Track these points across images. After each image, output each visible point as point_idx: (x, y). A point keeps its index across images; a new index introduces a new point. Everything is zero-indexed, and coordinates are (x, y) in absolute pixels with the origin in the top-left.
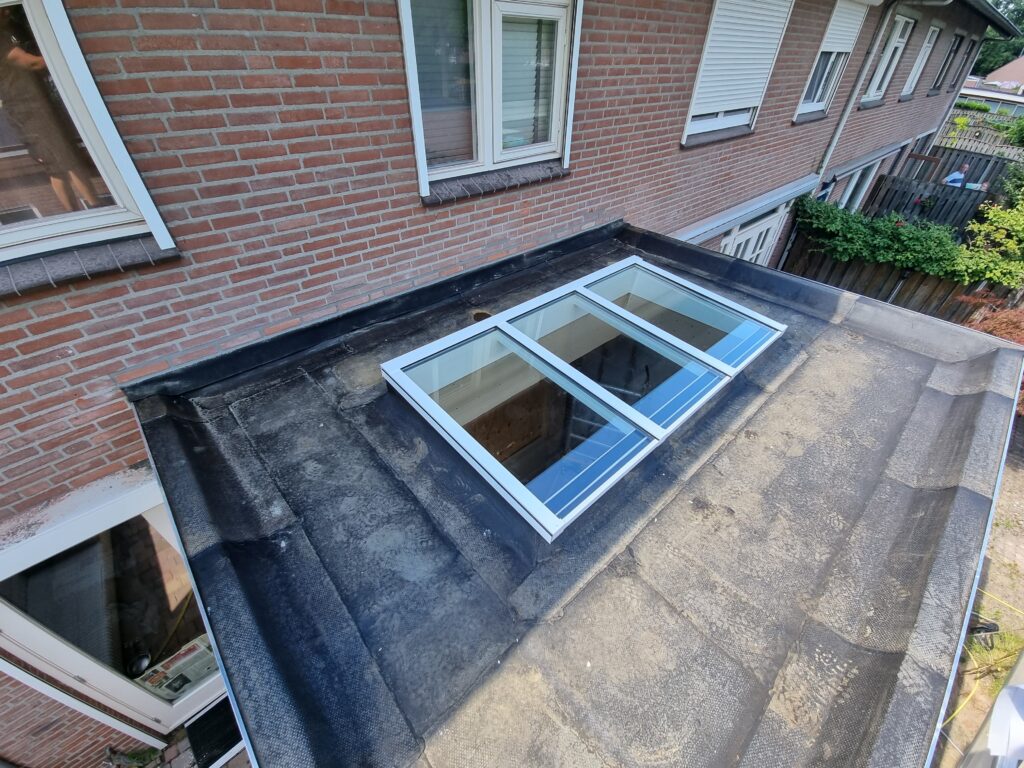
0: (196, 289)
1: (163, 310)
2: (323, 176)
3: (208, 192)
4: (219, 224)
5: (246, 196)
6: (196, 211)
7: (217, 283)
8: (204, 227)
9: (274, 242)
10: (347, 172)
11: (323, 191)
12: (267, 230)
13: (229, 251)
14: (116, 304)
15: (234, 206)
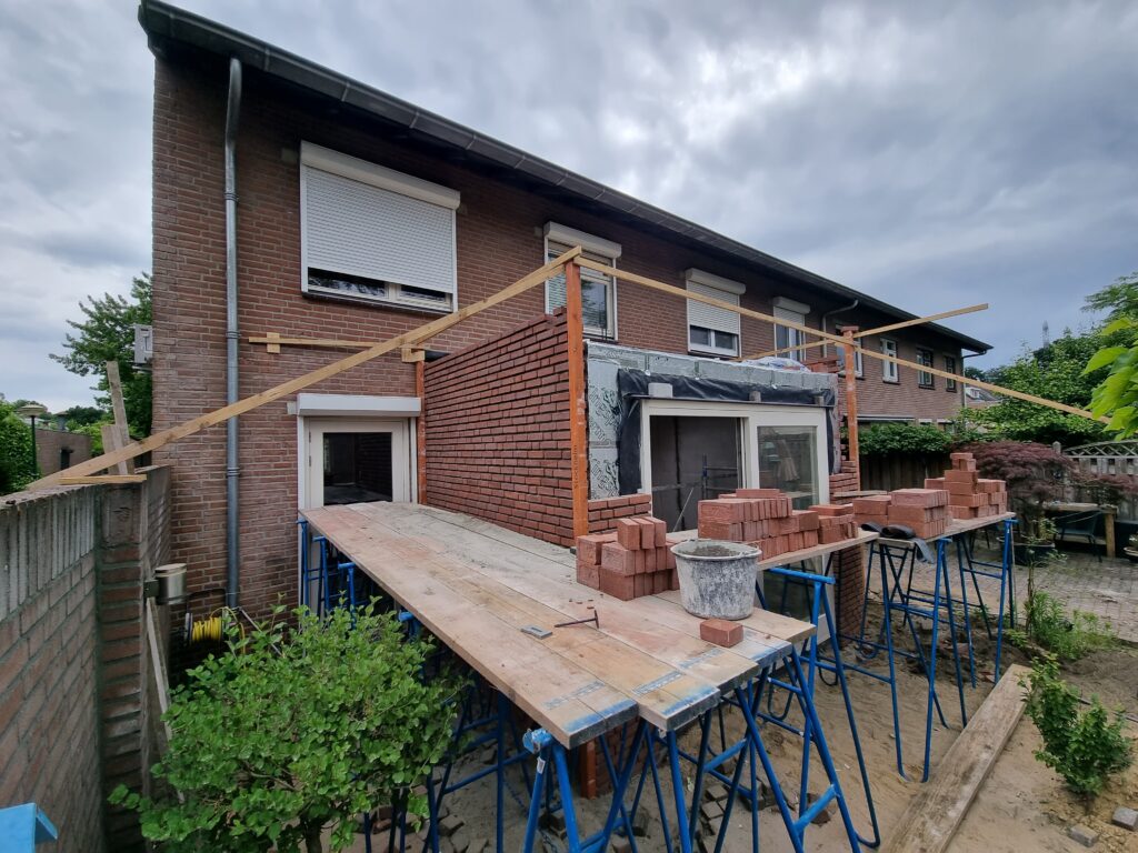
0: (457, 334)
2: (510, 310)
7: (464, 334)
9: (488, 327)
10: (518, 312)
12: (486, 322)
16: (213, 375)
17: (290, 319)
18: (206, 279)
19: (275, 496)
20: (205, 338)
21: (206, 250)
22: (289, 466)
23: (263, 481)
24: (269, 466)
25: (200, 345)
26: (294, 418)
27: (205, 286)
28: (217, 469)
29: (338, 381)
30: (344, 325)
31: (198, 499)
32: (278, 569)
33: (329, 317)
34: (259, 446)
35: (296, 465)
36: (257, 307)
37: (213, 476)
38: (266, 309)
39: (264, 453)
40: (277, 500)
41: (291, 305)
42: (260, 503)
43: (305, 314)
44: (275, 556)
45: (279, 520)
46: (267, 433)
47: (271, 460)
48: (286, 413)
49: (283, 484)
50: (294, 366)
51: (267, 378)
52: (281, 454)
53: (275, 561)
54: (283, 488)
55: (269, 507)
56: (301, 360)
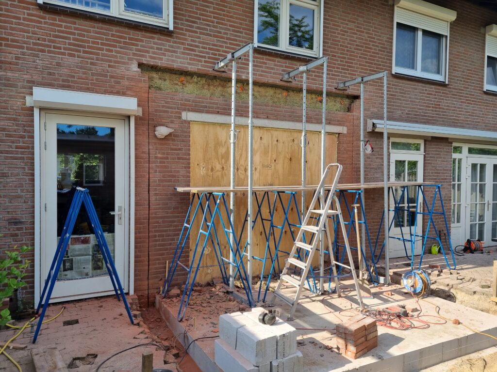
0: (172, 47)
1: (161, 49)
2: (221, 28)
3: (187, 20)
4: (186, 30)
5: (196, 25)
6: (182, 24)
7: (178, 47)
8: (182, 29)
9: (200, 42)
10: (229, 30)
11: (220, 33)
12: (199, 38)
13: (186, 40)
14: (151, 41)
15: (192, 27)
17: (28, 26)
19: (16, 171)
22: (28, 148)
23: (6, 158)
24: (11, 147)
26: (31, 109)
29: (68, 81)
30: (74, 34)
32: (18, 229)
33: (61, 26)
34: (4, 130)
35: (33, 148)
39: (7, 136)
40: (18, 174)
41: (29, 14)
42: (4, 175)
43: (40, 22)
44: (16, 219)
45: (19, 191)
46: (9, 119)
47: (13, 142)
48: (25, 104)
49: (23, 162)
50: (31, 65)
51: (9, 74)
52: (21, 137)
53: (16, 223)
54: (22, 165)
55: (11, 180)
56: (38, 61)
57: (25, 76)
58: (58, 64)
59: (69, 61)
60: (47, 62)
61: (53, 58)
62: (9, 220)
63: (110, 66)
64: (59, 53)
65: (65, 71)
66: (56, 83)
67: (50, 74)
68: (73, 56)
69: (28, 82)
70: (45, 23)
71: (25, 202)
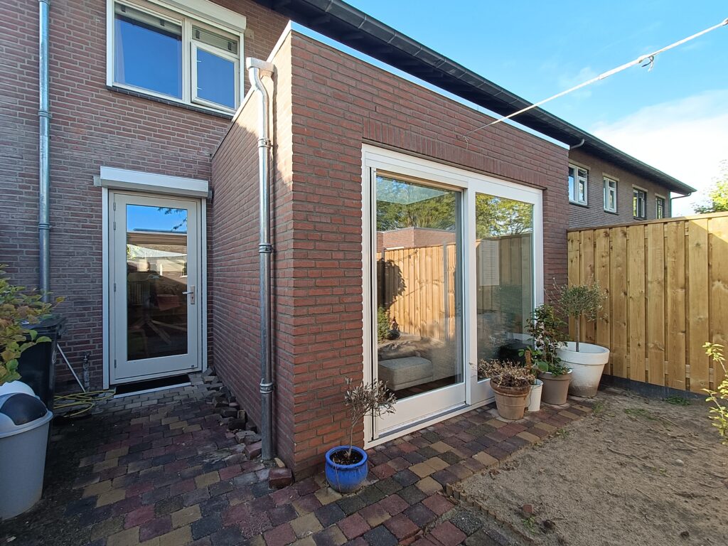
16: (27, 146)
17: (96, 107)
18: (22, 67)
19: (82, 251)
20: (21, 115)
21: (22, 42)
22: (96, 227)
23: (72, 237)
24: (77, 226)
25: (15, 121)
26: (99, 189)
27: (22, 73)
28: (31, 224)
29: (139, 163)
30: (145, 118)
31: (15, 246)
32: (85, 309)
33: (131, 110)
34: (69, 209)
35: (101, 227)
36: (67, 95)
37: (27, 229)
38: (75, 97)
39: (73, 215)
40: (85, 254)
41: (97, 96)
42: (69, 254)
43: (110, 105)
44: (82, 299)
45: (86, 270)
46: (76, 198)
47: (79, 222)
48: (93, 184)
49: (90, 242)
50: (99, 146)
51: (76, 154)
52: (89, 217)
53: (82, 303)
54: (89, 244)
55: (77, 259)
56: (106, 142)
57: (93, 156)
58: (128, 146)
59: (138, 143)
60: (116, 144)
61: (122, 140)
62: (75, 299)
63: (181, 150)
64: (128, 136)
65: (134, 153)
66: (125, 164)
67: (119, 155)
68: (144, 139)
69: (96, 162)
70: (115, 106)
71: (92, 282)
